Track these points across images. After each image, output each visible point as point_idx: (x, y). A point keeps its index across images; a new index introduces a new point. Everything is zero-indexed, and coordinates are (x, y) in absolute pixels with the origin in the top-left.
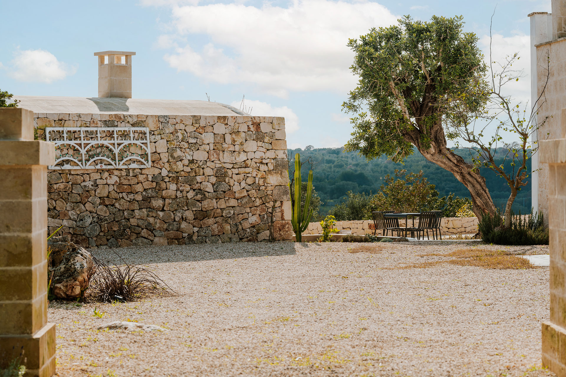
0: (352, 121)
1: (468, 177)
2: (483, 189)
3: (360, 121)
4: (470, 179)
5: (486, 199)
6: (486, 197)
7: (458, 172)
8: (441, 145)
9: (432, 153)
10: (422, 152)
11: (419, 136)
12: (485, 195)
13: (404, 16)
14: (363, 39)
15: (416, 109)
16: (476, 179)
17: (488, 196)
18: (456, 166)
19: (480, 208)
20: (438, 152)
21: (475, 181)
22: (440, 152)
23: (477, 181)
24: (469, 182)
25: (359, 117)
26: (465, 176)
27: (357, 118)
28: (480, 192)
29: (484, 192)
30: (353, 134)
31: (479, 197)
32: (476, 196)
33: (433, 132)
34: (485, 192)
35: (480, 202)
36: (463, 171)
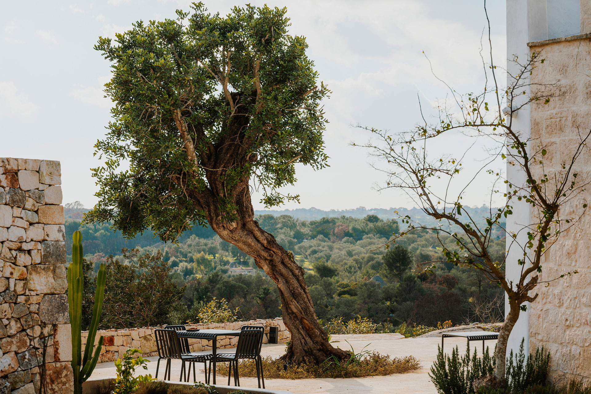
0: (95, 173)
1: (281, 267)
2: (301, 286)
3: (106, 174)
4: (284, 270)
5: (305, 302)
6: (306, 300)
7: (266, 259)
8: (247, 216)
9: (232, 228)
10: (215, 226)
11: (211, 200)
12: (305, 296)
13: (194, 3)
14: (121, 39)
15: (208, 156)
16: (291, 271)
17: (307, 297)
18: (266, 249)
19: (296, 317)
20: (242, 227)
21: (290, 274)
22: (244, 226)
23: (293, 274)
24: (282, 275)
25: (106, 166)
26: (275, 266)
27: (103, 168)
28: (297, 291)
29: (302, 291)
30: (99, 195)
31: (295, 299)
32: (291, 298)
33: (235, 194)
34: (304, 291)
35: (296, 307)
36: (275, 257)
